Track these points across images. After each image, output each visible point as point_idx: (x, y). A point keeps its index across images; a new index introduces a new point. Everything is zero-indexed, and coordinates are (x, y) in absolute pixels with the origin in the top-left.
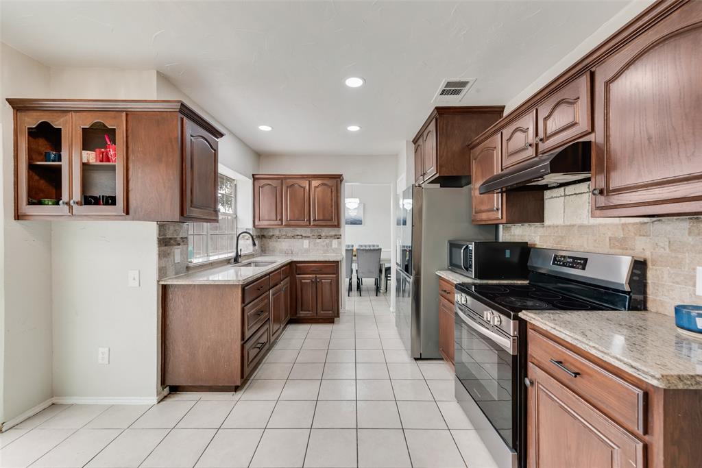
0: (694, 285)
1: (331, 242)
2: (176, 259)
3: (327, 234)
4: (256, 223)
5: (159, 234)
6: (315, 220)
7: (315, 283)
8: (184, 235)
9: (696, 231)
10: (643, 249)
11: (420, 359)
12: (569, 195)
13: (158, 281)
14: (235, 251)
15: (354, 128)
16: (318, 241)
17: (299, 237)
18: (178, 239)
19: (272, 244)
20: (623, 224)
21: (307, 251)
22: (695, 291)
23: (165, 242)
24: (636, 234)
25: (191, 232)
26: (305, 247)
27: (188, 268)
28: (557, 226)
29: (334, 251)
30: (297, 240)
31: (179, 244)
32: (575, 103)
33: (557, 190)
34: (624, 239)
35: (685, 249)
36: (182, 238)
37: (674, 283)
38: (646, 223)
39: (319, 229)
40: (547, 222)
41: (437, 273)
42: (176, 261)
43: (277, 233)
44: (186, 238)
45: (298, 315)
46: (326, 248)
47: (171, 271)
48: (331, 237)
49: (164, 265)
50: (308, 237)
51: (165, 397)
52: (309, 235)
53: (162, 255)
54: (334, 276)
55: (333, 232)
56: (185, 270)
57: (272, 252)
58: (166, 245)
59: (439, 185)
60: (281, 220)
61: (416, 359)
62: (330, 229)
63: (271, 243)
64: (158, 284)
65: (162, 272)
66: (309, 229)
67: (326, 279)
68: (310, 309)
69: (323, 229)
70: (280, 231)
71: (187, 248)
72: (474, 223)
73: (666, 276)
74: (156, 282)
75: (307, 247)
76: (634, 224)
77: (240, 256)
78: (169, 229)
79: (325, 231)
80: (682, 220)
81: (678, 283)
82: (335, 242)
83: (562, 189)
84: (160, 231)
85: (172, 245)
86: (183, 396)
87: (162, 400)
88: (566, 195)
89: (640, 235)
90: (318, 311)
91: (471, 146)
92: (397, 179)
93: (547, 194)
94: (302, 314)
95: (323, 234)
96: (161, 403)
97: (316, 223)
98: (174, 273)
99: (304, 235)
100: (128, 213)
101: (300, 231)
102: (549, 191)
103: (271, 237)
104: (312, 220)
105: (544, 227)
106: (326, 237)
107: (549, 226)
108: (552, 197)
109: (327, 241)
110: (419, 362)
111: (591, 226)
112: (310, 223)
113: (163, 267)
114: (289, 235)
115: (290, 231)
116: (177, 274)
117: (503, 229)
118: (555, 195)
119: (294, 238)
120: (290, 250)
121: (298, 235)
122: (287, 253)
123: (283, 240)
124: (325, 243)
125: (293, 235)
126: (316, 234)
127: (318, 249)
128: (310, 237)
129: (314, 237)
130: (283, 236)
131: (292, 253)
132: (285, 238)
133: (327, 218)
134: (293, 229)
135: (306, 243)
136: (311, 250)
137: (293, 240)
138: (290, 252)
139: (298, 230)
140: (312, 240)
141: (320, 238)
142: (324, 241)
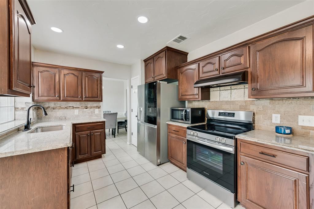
0: (272, 120)
1: (95, 110)
3: (92, 106)
6: (86, 97)
7: (90, 136)
9: (272, 103)
10: (253, 109)
11: (160, 164)
12: (222, 90)
15: (120, 46)
16: (85, 110)
17: (70, 108)
20: (245, 101)
21: (77, 116)
22: (272, 122)
24: (250, 104)
26: (75, 114)
28: (217, 101)
29: (96, 115)
30: (69, 110)
32: (241, 56)
33: (216, 88)
34: (246, 106)
35: (268, 109)
37: (264, 119)
38: (253, 101)
39: (86, 103)
40: (211, 100)
41: (166, 123)
45: (77, 158)
46: (91, 114)
48: (94, 107)
50: (78, 108)
52: (79, 107)
54: (103, 130)
55: (95, 104)
59: (167, 82)
61: (158, 165)
62: (93, 102)
66: (78, 103)
67: (97, 132)
68: (87, 153)
69: (89, 102)
70: (55, 104)
72: (180, 100)
73: (261, 117)
75: (78, 114)
76: (250, 101)
77: (30, 123)
79: (90, 104)
80: (267, 99)
81: (266, 119)
82: (97, 111)
83: (219, 88)
88: (221, 90)
89: (252, 105)
90: (92, 153)
91: (179, 67)
92: (131, 77)
93: (211, 89)
94: (80, 157)
95: (89, 106)
97: (87, 99)
99: (75, 106)
101: (71, 104)
102: (212, 88)
104: (84, 97)
105: (210, 102)
106: (91, 108)
107: (212, 102)
108: (214, 91)
109: (92, 110)
110: (160, 166)
111: (232, 101)
112: (82, 99)
114: (63, 106)
115: (64, 104)
117: (188, 103)
118: (215, 90)
119: (67, 109)
120: (64, 116)
121: (71, 107)
122: (61, 118)
123: (58, 110)
124: (90, 111)
125: (66, 106)
126: (84, 106)
127: (85, 115)
128: (79, 108)
129: (82, 107)
130: (57, 108)
131: (65, 119)
132: (59, 109)
133: (94, 96)
134: (66, 103)
135: (76, 112)
136: (80, 116)
137: (66, 110)
138: (64, 118)
139: (69, 103)
140: (81, 109)
141: (87, 108)
142: (89, 110)
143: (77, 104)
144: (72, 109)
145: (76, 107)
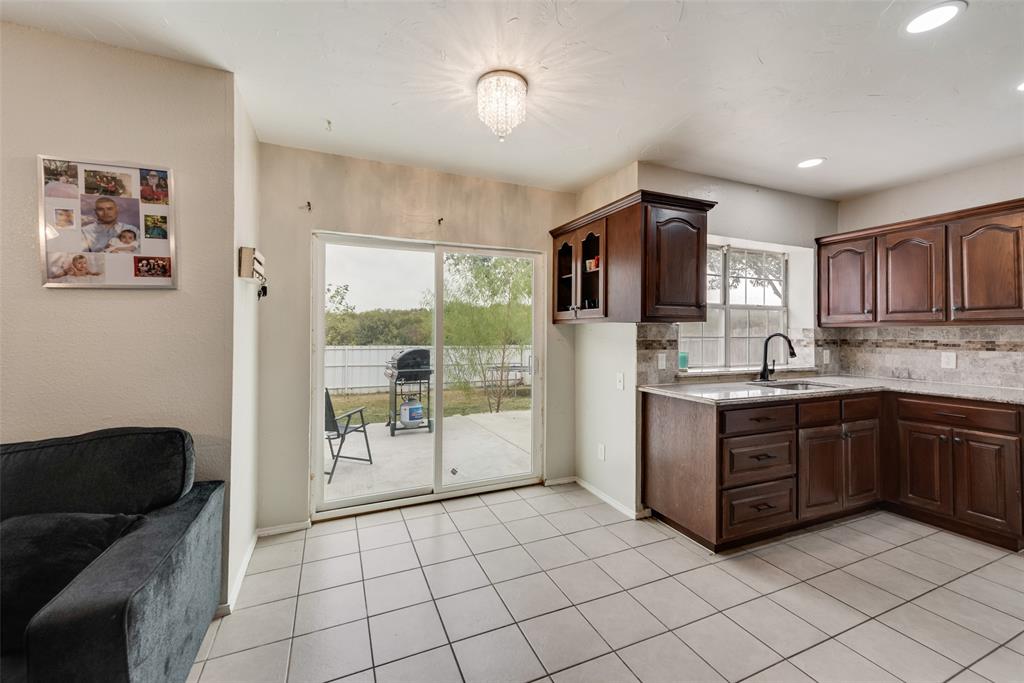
2: (660, 364)
4: (823, 320)
5: (638, 336)
6: (962, 309)
7: (951, 444)
8: (673, 338)
13: (637, 387)
14: (762, 363)
16: (986, 354)
17: (926, 344)
18: (664, 341)
19: (863, 356)
21: (951, 375)
23: (645, 345)
25: (681, 334)
26: (943, 366)
27: (677, 378)
30: (922, 351)
31: (665, 348)
36: (668, 341)
39: (989, 329)
42: (660, 368)
43: (874, 336)
44: (676, 341)
46: (1011, 373)
47: (653, 378)
49: (644, 370)
50: (954, 345)
51: (646, 518)
52: (957, 341)
53: (641, 359)
56: (673, 380)
57: (865, 371)
58: (646, 348)
60: (874, 312)
63: (859, 355)
64: (637, 391)
65: (642, 378)
66: (955, 329)
68: (937, 497)
70: (880, 333)
71: (677, 353)
74: (634, 388)
75: (952, 366)
77: (772, 371)
78: (650, 329)
79: (1007, 333)
84: (639, 332)
85: (655, 348)
86: (665, 528)
87: (641, 519)
90: (961, 508)
95: (1002, 340)
96: (640, 522)
97: (965, 314)
98: (657, 381)
99: (941, 341)
100: (606, 315)
101: (929, 333)
103: (861, 343)
104: (953, 307)
106: (1013, 347)
109: (1017, 356)
112: (946, 315)
113: (642, 373)
114: (904, 339)
115: (905, 333)
116: (661, 382)
119: (917, 348)
120: (906, 369)
121: (927, 341)
122: (897, 375)
123: (888, 349)
124: (1008, 361)
125: (912, 340)
126: (978, 339)
127: (984, 374)
128: (959, 345)
129: (971, 346)
130: (888, 343)
131: (910, 377)
132: (891, 347)
133: (998, 304)
134: (912, 329)
135: (948, 359)
136: (963, 375)
137: (912, 350)
138: (905, 374)
139: (922, 330)
140: (965, 352)
141: (994, 350)
142: (1004, 357)
143: (952, 333)
144: (931, 348)
145: (945, 341)
